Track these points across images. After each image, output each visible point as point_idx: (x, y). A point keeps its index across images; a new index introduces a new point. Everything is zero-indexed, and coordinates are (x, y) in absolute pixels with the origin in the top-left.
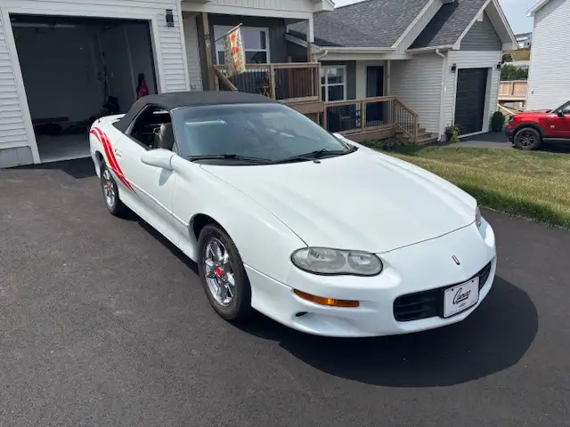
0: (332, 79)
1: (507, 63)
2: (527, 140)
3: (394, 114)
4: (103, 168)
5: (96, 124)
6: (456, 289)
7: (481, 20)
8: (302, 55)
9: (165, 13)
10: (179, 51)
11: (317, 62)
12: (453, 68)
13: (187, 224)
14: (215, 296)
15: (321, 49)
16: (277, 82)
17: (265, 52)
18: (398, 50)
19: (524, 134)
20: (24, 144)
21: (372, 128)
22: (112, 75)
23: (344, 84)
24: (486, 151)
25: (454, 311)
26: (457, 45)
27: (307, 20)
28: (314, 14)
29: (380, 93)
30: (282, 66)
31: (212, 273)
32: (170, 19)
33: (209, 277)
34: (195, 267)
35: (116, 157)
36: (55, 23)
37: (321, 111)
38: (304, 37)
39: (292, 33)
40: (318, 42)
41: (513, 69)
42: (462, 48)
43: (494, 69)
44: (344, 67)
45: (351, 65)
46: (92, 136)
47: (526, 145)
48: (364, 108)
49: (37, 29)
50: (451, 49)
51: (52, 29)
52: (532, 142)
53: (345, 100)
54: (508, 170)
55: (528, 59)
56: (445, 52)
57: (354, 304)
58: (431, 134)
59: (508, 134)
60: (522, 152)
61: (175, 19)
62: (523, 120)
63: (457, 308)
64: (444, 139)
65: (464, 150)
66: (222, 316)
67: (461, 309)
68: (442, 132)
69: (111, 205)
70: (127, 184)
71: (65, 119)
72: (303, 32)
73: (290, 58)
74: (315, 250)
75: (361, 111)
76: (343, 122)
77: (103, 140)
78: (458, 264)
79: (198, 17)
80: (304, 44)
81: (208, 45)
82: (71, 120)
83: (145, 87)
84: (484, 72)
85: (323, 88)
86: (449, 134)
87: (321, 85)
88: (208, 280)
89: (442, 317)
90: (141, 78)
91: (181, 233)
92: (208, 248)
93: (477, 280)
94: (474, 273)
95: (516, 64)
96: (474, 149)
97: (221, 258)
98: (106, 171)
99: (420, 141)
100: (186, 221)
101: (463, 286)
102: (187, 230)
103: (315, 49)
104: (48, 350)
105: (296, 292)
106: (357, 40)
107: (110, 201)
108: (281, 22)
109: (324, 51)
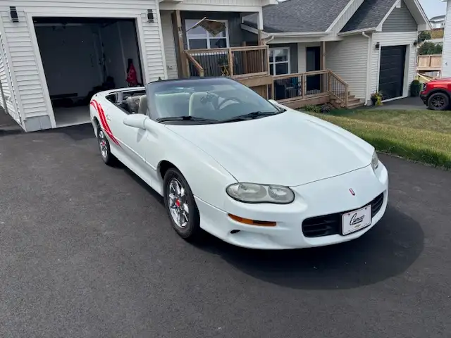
0: (278, 59)
1: (427, 41)
2: (438, 103)
3: (329, 85)
4: (99, 130)
5: (94, 97)
6: (352, 214)
7: (399, 7)
8: (254, 41)
9: (147, 12)
10: (158, 40)
11: (265, 45)
12: (377, 46)
13: (156, 169)
14: (176, 221)
15: (269, 35)
16: (234, 62)
17: (225, 39)
18: (332, 33)
19: (435, 98)
20: (45, 114)
21: (311, 95)
22: (110, 61)
23: (288, 61)
24: (404, 112)
25: (351, 230)
26: (379, 28)
27: (258, 13)
28: (263, 7)
29: (318, 67)
30: (239, 49)
31: (173, 205)
32: (150, 16)
33: (172, 207)
34: (162, 200)
35: (107, 121)
36: (66, 23)
37: (270, 83)
38: (255, 26)
39: (247, 23)
40: (266, 29)
41: (432, 45)
42: (384, 30)
43: (411, 46)
44: (288, 48)
45: (294, 47)
46: (91, 106)
47: (437, 106)
48: (305, 79)
49: (54, 27)
50: (375, 31)
51: (64, 27)
52: (442, 104)
53: (289, 74)
54: (421, 127)
55: (442, 37)
56: (369, 34)
57: (273, 224)
58: (359, 99)
59: (423, 98)
60: (434, 112)
61: (154, 16)
62: (435, 86)
63: (353, 228)
64: (370, 103)
65: (386, 112)
66: (180, 235)
67: (357, 229)
68: (368, 98)
69: (105, 157)
70: (115, 141)
71: (76, 95)
72: (255, 22)
73: (245, 43)
74: (244, 184)
75: (302, 82)
76: (288, 91)
77: (99, 109)
78: (354, 194)
79: (173, 14)
80: (255, 31)
81: (180, 35)
82: (79, 95)
83: (133, 68)
84: (403, 49)
85: (271, 66)
86: (374, 99)
87: (269, 63)
88: (172, 210)
89: (341, 234)
90: (130, 62)
91: (152, 176)
92: (171, 186)
93: (369, 208)
94: (368, 202)
95: (434, 41)
96: (394, 110)
97: (179, 193)
98: (101, 132)
99: (349, 105)
100: (154, 166)
101: (357, 212)
102: (156, 173)
103: (264, 35)
104: (56, 259)
105: (230, 215)
106: (298, 26)
107: (104, 154)
108: (237, 15)
109: (271, 36)
